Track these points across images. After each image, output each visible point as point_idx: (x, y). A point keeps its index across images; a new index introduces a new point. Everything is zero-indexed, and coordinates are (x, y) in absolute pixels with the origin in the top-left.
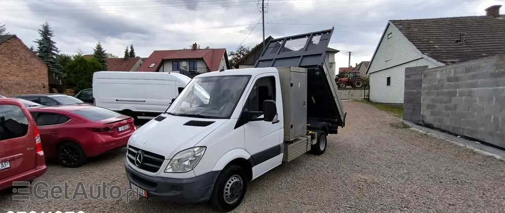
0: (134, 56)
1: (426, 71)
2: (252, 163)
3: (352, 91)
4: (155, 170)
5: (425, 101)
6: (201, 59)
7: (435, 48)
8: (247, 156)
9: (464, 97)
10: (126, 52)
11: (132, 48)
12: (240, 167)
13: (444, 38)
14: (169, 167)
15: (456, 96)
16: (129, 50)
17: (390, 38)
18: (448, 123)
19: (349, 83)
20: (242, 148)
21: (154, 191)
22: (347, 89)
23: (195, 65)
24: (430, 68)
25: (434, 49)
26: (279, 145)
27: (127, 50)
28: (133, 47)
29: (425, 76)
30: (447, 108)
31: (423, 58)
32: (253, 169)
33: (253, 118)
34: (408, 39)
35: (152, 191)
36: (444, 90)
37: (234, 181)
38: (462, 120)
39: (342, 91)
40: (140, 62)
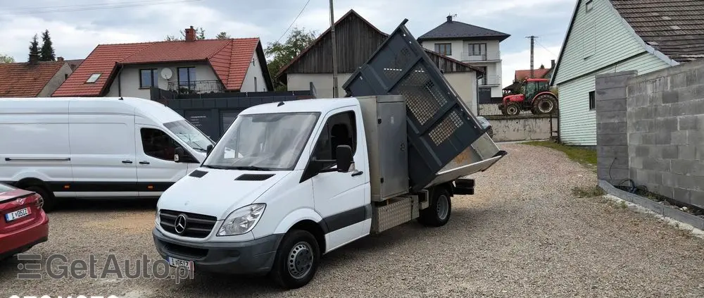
0: (52, 57)
1: (631, 82)
2: (324, 228)
3: (531, 122)
4: (205, 235)
5: (633, 139)
6: (205, 63)
7: (673, 30)
8: (317, 219)
9: (687, 131)
10: (34, 48)
11: (46, 37)
12: (309, 231)
13: (692, 8)
14: (222, 230)
15: (676, 129)
16: (41, 44)
17: (590, 10)
18: (669, 183)
19: (526, 104)
20: (312, 209)
21: (205, 261)
22: (519, 119)
23: (191, 75)
24: (639, 74)
25: (669, 33)
26: (364, 207)
27: (35, 44)
28: (50, 36)
29: (631, 91)
30: (666, 155)
31: (646, 52)
32: (327, 236)
33: (326, 168)
34: (621, 14)
35: (202, 261)
36: (659, 118)
37: (300, 249)
38: (688, 175)
39: (510, 122)
40: (66, 69)
